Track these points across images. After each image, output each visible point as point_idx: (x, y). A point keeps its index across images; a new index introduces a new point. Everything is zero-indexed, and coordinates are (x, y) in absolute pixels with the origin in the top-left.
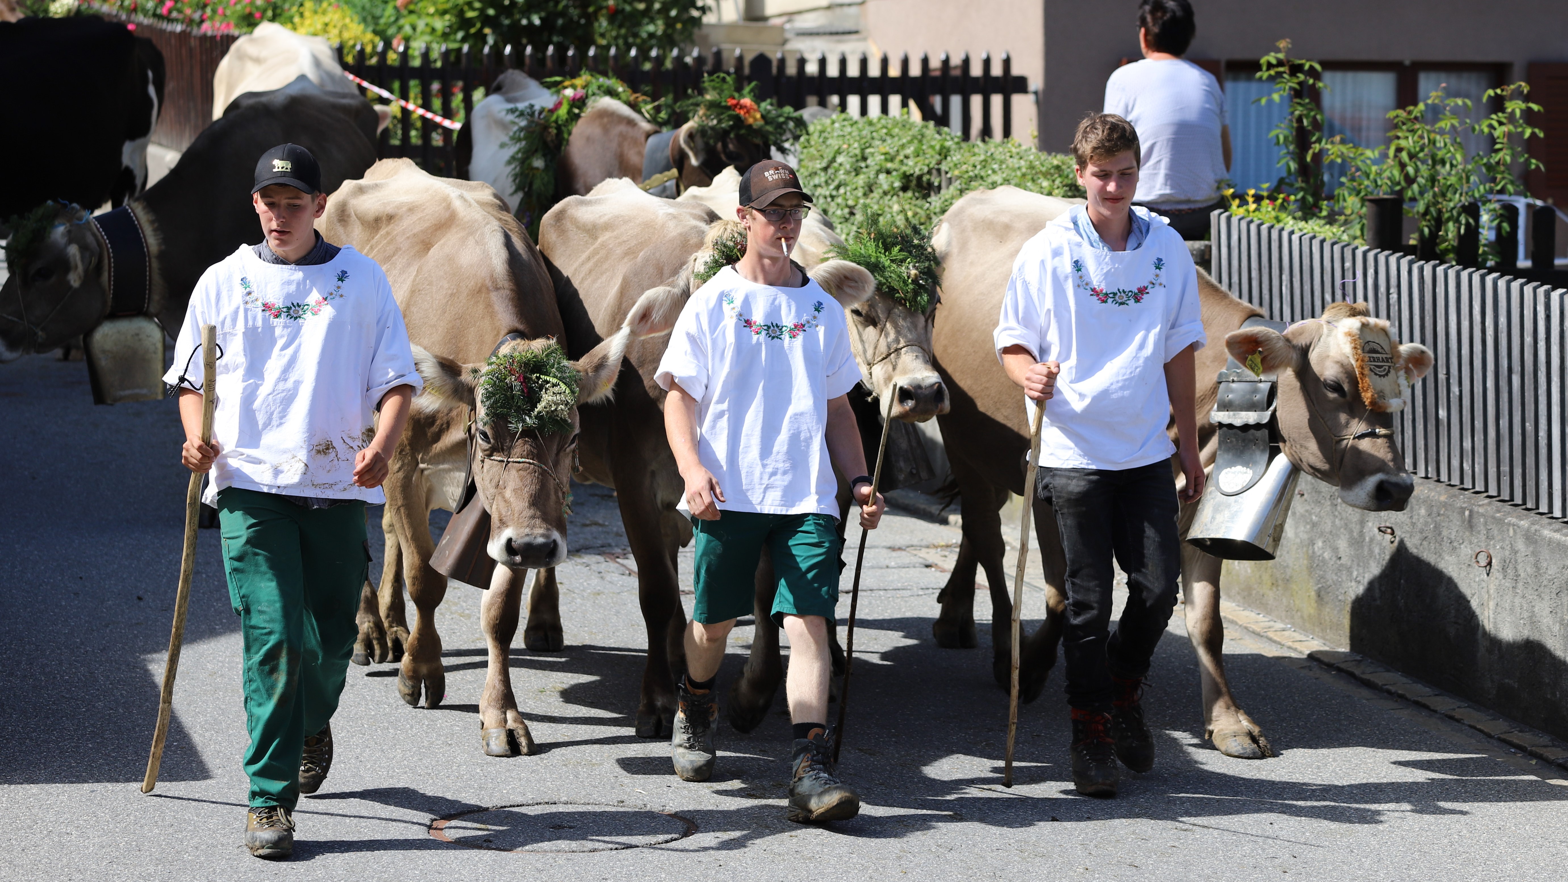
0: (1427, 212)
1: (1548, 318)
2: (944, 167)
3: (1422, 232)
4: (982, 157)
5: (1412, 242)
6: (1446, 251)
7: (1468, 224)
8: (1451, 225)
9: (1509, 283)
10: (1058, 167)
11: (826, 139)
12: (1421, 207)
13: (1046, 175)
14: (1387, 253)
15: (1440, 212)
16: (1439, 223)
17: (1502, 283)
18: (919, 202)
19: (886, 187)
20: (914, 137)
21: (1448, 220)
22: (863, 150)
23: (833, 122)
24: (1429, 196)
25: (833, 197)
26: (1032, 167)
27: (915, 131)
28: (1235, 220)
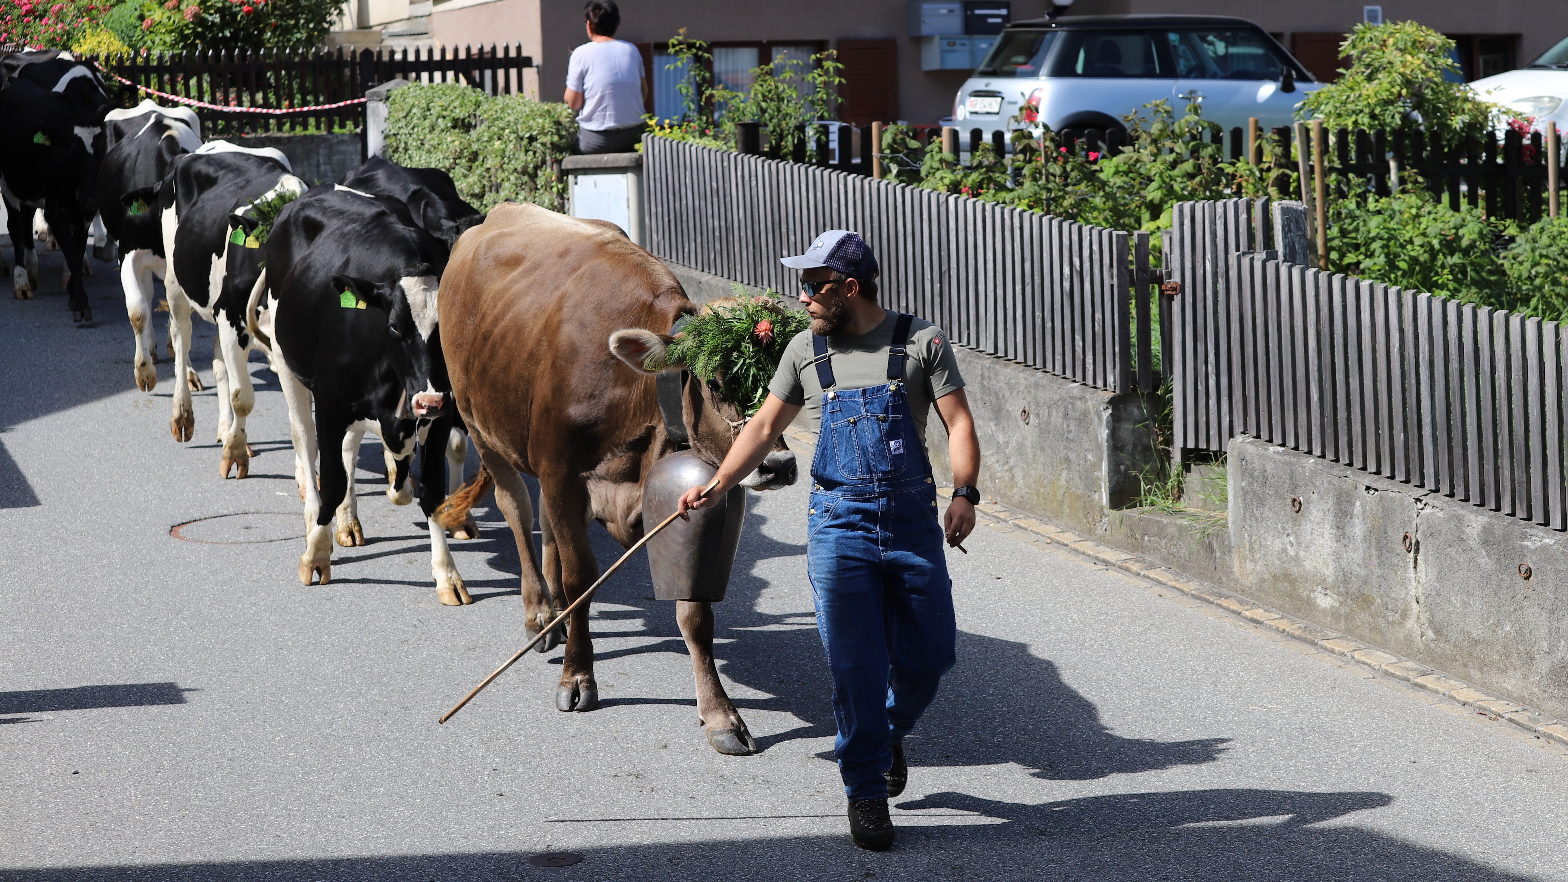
0: (774, 130)
1: (846, 192)
2: (478, 113)
3: (771, 143)
4: (501, 106)
5: (766, 149)
6: (786, 155)
7: (799, 138)
8: (790, 137)
9: (822, 172)
10: (548, 111)
11: (405, 98)
12: (771, 128)
13: (541, 116)
14: (749, 156)
15: (782, 130)
16: (781, 137)
17: (818, 172)
18: (463, 135)
19: (442, 127)
20: (459, 95)
21: (787, 135)
22: (428, 105)
23: (409, 88)
24: (775, 121)
25: (410, 135)
26: (532, 111)
27: (459, 91)
28: (656, 139)
